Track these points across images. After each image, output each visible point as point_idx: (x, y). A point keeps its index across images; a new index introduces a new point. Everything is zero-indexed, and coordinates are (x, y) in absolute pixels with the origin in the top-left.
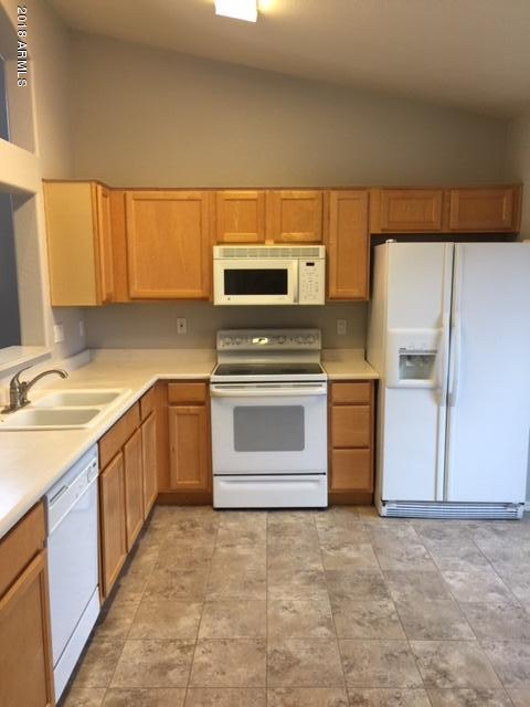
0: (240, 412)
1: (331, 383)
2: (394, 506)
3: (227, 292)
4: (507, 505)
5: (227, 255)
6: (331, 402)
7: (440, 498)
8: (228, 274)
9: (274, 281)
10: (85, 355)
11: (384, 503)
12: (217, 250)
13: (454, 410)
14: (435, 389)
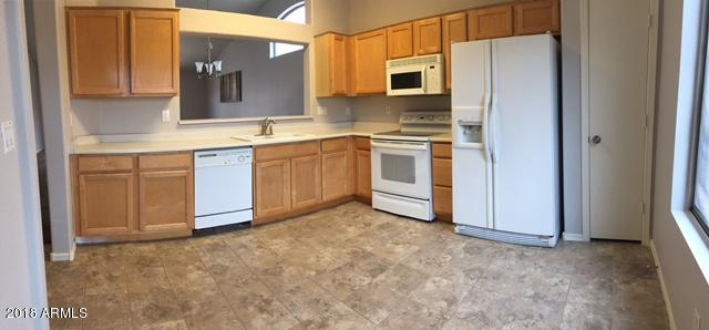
0: (384, 156)
1: (432, 143)
2: (463, 228)
3: (393, 88)
4: (541, 237)
5: (393, 65)
6: (433, 156)
7: (491, 227)
8: (394, 77)
9: (411, 80)
10: (350, 124)
11: (455, 224)
12: (388, 63)
13: (496, 165)
14: (483, 150)
